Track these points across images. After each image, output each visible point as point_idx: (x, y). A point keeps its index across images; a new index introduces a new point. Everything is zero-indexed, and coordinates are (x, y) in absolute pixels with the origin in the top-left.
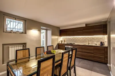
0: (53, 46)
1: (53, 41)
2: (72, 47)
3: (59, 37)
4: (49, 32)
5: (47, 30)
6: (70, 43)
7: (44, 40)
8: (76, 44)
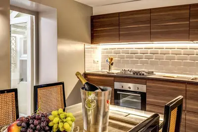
0: (62, 84)
1: (62, 61)
2: (143, 88)
3: (88, 46)
4: (48, 26)
5: (37, 14)
6: (135, 73)
7: (28, 57)
8: (158, 75)
